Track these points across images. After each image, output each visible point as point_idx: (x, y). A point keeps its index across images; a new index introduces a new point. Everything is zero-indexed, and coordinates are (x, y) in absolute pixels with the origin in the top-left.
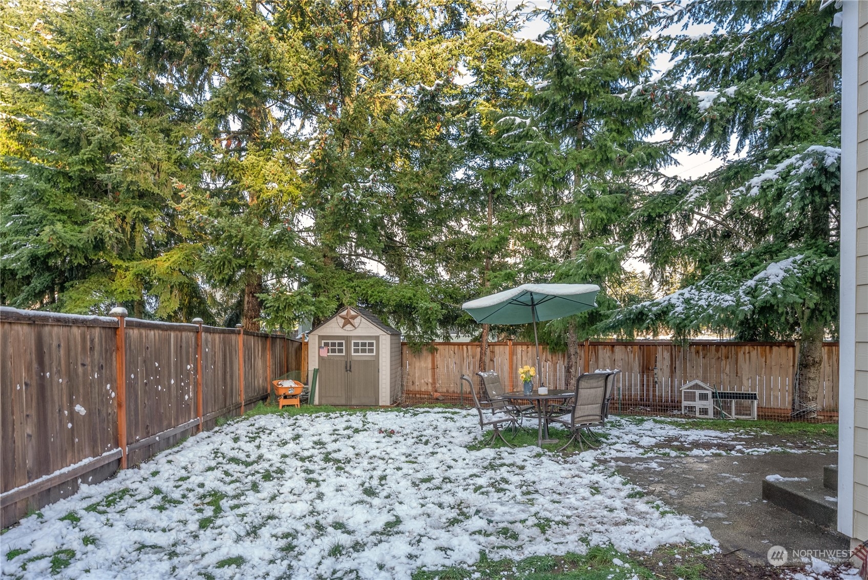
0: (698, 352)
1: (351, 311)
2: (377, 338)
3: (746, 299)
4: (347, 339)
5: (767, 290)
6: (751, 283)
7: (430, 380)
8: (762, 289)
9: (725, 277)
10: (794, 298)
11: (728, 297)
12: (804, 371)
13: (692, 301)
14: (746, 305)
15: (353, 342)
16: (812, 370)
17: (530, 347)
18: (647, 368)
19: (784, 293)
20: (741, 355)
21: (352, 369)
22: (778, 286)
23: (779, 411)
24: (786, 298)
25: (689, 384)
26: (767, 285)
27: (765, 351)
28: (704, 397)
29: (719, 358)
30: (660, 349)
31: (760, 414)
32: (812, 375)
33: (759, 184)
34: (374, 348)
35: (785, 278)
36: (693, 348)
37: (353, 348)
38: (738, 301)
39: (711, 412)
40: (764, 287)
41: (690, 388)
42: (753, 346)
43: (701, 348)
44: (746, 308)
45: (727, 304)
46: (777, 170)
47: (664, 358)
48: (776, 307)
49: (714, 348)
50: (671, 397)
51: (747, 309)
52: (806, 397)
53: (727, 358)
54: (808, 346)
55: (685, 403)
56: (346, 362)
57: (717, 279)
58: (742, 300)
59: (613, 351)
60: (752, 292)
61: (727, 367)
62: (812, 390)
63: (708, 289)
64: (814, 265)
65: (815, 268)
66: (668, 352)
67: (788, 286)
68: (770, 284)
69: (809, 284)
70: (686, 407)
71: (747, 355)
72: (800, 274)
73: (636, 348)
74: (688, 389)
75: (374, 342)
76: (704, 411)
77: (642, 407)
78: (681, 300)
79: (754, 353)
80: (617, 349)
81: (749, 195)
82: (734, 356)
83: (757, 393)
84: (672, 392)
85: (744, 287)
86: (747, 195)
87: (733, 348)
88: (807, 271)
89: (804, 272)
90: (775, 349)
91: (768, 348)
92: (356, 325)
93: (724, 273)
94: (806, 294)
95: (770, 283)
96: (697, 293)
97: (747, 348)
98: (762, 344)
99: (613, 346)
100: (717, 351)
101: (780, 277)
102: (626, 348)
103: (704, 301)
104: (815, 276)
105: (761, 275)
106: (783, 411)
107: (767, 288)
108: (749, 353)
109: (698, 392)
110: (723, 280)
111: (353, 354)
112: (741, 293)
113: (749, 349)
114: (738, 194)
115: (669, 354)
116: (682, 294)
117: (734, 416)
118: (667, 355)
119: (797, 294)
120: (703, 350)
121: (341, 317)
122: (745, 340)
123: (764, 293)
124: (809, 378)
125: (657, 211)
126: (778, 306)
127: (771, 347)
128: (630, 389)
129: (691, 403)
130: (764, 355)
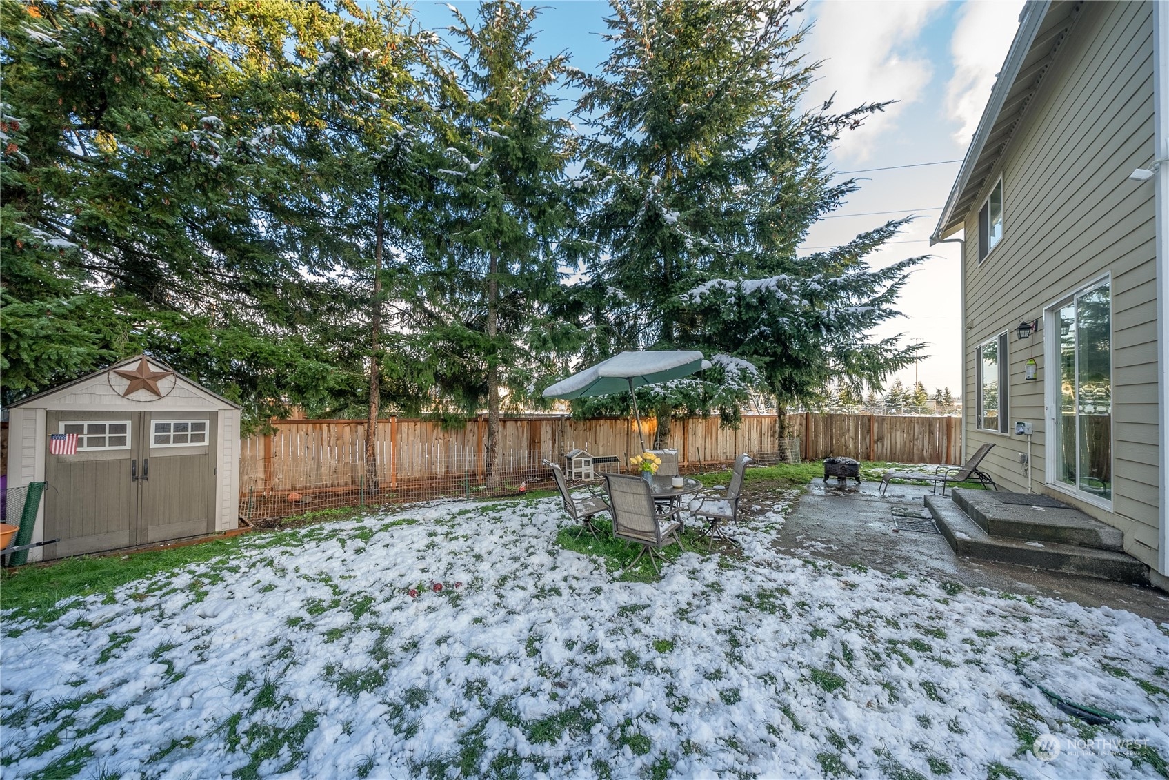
0: (571, 425)
1: (150, 366)
2: (213, 416)
4: (141, 419)
7: (261, 475)
12: (663, 438)
15: (153, 423)
17: (419, 424)
18: (534, 442)
20: (598, 427)
21: (150, 475)
28: (588, 463)
29: (585, 430)
34: (207, 432)
36: (568, 423)
37: (153, 434)
39: (592, 474)
41: (579, 457)
47: (547, 432)
55: (574, 470)
56: (134, 462)
59: (504, 427)
66: (550, 426)
70: (576, 473)
74: (577, 457)
75: (207, 422)
76: (588, 475)
79: (606, 425)
80: (509, 424)
83: (617, 456)
90: (618, 422)
92: (163, 393)
99: (505, 422)
108: (603, 425)
109: (583, 459)
111: (153, 445)
115: (550, 428)
121: (123, 375)
128: (519, 463)
129: (579, 470)
130: (611, 426)
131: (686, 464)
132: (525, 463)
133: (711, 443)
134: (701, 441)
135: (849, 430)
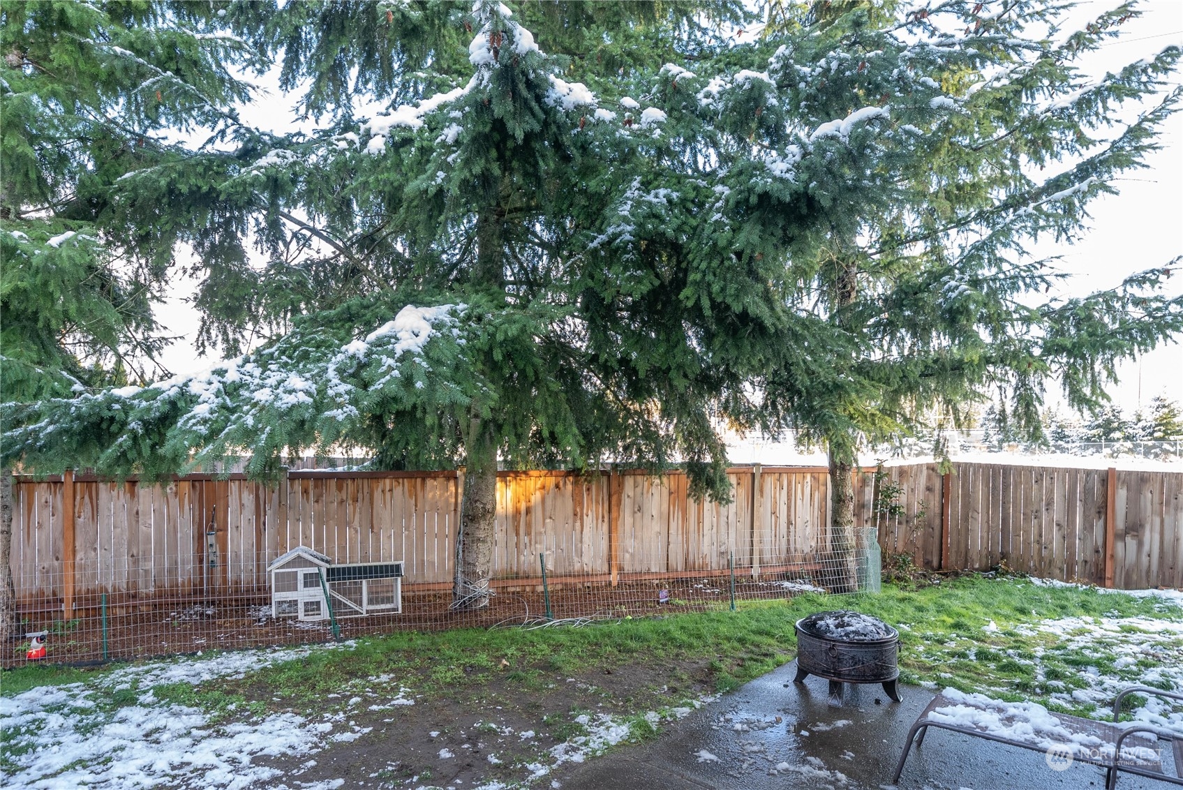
0: (305, 492)
3: (343, 388)
5: (390, 368)
6: (357, 347)
8: (380, 364)
9: (323, 341)
10: (450, 391)
11: (295, 381)
12: (471, 527)
13: (242, 392)
14: (340, 406)
16: (483, 524)
19: (431, 377)
20: (378, 495)
22: (417, 360)
23: (437, 587)
24: (434, 391)
25: (290, 556)
26: (391, 354)
27: (415, 487)
28: (311, 581)
29: (342, 501)
30: (234, 487)
31: (407, 594)
32: (481, 534)
33: (386, 132)
35: (432, 342)
36: (298, 486)
38: (322, 392)
39: (324, 607)
40: (384, 358)
41: (287, 565)
42: (397, 478)
43: (311, 483)
44: (339, 414)
45: (291, 399)
46: (421, 110)
47: (242, 505)
48: (419, 414)
49: (333, 483)
50: (258, 581)
51: (340, 418)
52: (474, 573)
53: (355, 500)
54: (477, 484)
55: (277, 596)
57: (308, 343)
58: (330, 392)
59: (133, 494)
60: (358, 373)
61: (355, 514)
62: (482, 560)
63: (286, 364)
64: (490, 323)
65: (491, 329)
66: (250, 492)
67: (439, 362)
68: (399, 352)
69: (480, 366)
70: (280, 603)
71: (388, 495)
72: (464, 341)
73: (186, 486)
74: (282, 567)
76: (313, 608)
77: (198, 608)
78: (216, 385)
79: (398, 491)
80: (144, 489)
81: (365, 151)
82: (367, 497)
83: (402, 563)
84: (258, 571)
85: (340, 357)
86: (361, 150)
87: (366, 481)
88: (477, 336)
89: (473, 336)
90: (429, 482)
91: (419, 481)
93: (324, 332)
94: (476, 387)
95: (399, 349)
96: (257, 372)
97: (388, 481)
98: (411, 476)
99: (134, 484)
100: (340, 489)
101: (423, 339)
102: (163, 487)
103: (267, 391)
104: (491, 349)
105: (384, 330)
106: (442, 586)
107: (391, 361)
108: (391, 490)
109: (301, 572)
110: (318, 347)
112: (331, 373)
113: (391, 485)
114: (343, 145)
115: (252, 497)
116: (221, 373)
117: (366, 606)
118: (248, 499)
119: (459, 384)
120: (316, 487)
122: (387, 466)
123: (384, 374)
124: (479, 539)
125: (193, 181)
126: (424, 411)
127: (424, 480)
128: (172, 571)
129: (289, 596)
130: (413, 493)
131: (614, 578)
132: (186, 571)
133: (686, 533)
134: (656, 527)
135: (1049, 504)
